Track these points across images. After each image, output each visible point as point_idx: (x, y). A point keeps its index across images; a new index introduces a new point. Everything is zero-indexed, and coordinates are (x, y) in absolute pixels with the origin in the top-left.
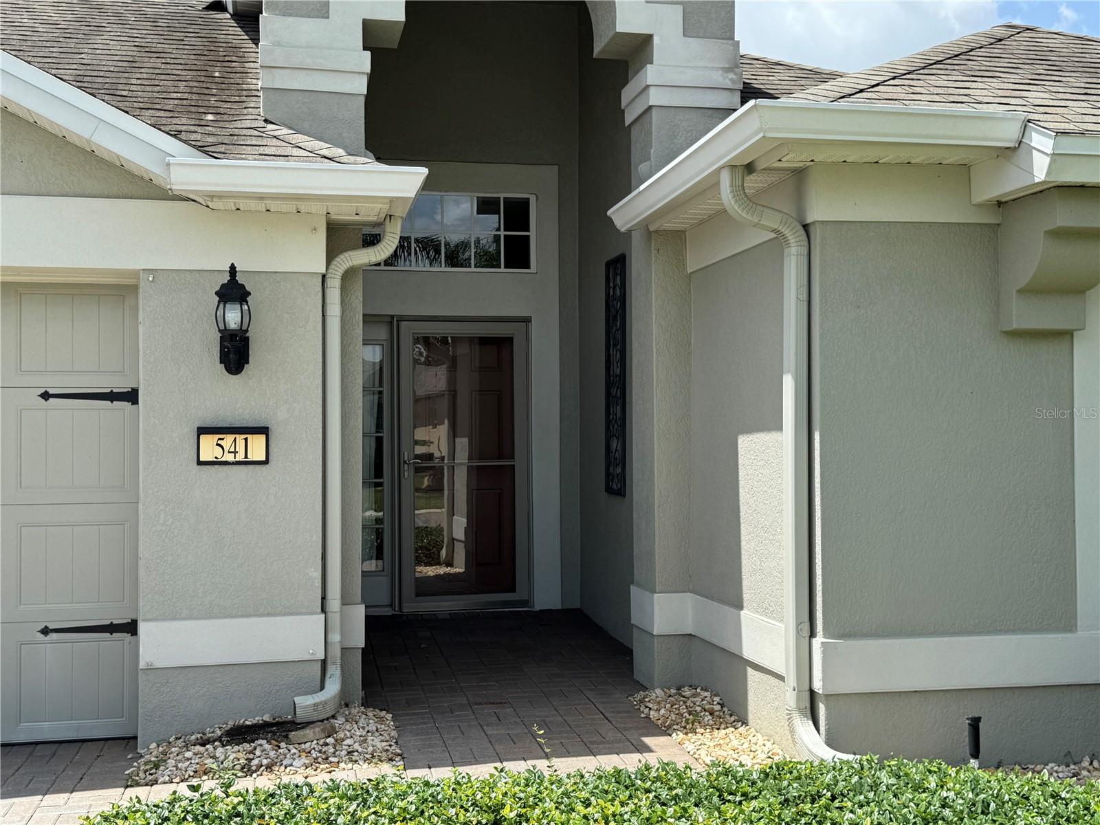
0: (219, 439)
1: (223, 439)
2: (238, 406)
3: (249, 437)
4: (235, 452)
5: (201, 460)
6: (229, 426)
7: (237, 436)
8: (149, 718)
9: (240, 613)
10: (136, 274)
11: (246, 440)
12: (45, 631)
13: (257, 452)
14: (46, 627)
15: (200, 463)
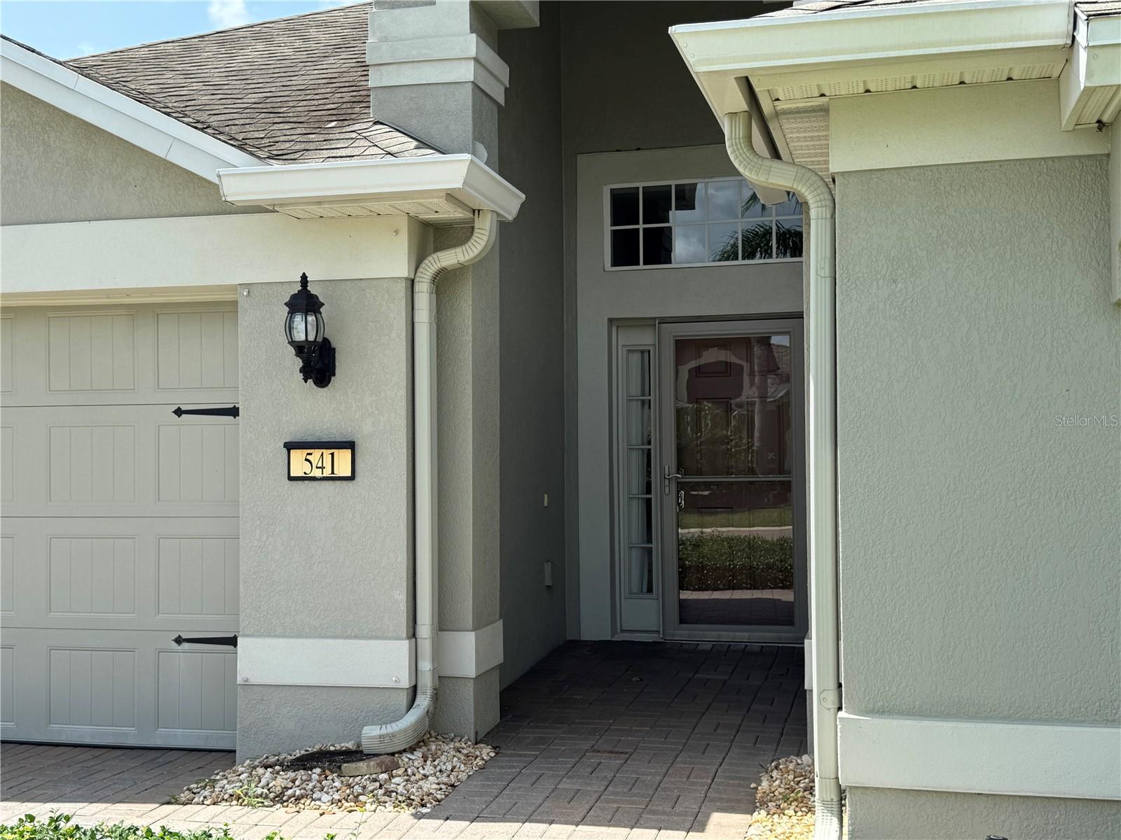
0: (308, 454)
1: (311, 454)
2: (326, 420)
3: (336, 451)
4: (322, 468)
5: (292, 475)
6: (317, 440)
7: (324, 451)
8: (246, 734)
9: (329, 634)
10: (234, 288)
11: (332, 454)
12: (179, 640)
13: (343, 467)
14: (180, 636)
15: (291, 478)
